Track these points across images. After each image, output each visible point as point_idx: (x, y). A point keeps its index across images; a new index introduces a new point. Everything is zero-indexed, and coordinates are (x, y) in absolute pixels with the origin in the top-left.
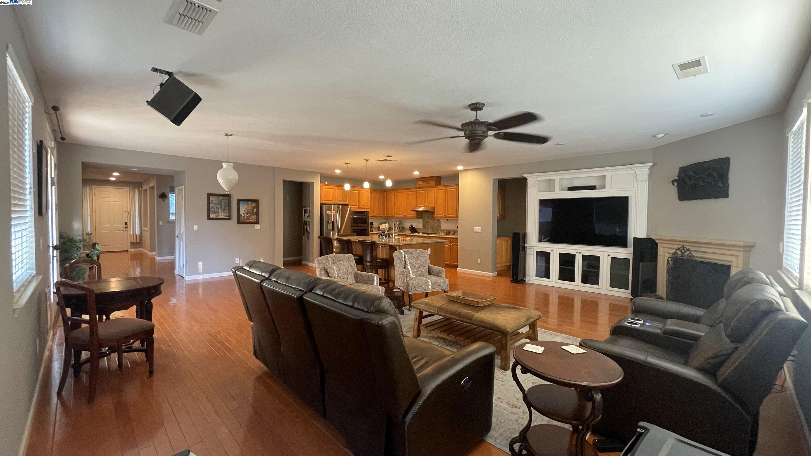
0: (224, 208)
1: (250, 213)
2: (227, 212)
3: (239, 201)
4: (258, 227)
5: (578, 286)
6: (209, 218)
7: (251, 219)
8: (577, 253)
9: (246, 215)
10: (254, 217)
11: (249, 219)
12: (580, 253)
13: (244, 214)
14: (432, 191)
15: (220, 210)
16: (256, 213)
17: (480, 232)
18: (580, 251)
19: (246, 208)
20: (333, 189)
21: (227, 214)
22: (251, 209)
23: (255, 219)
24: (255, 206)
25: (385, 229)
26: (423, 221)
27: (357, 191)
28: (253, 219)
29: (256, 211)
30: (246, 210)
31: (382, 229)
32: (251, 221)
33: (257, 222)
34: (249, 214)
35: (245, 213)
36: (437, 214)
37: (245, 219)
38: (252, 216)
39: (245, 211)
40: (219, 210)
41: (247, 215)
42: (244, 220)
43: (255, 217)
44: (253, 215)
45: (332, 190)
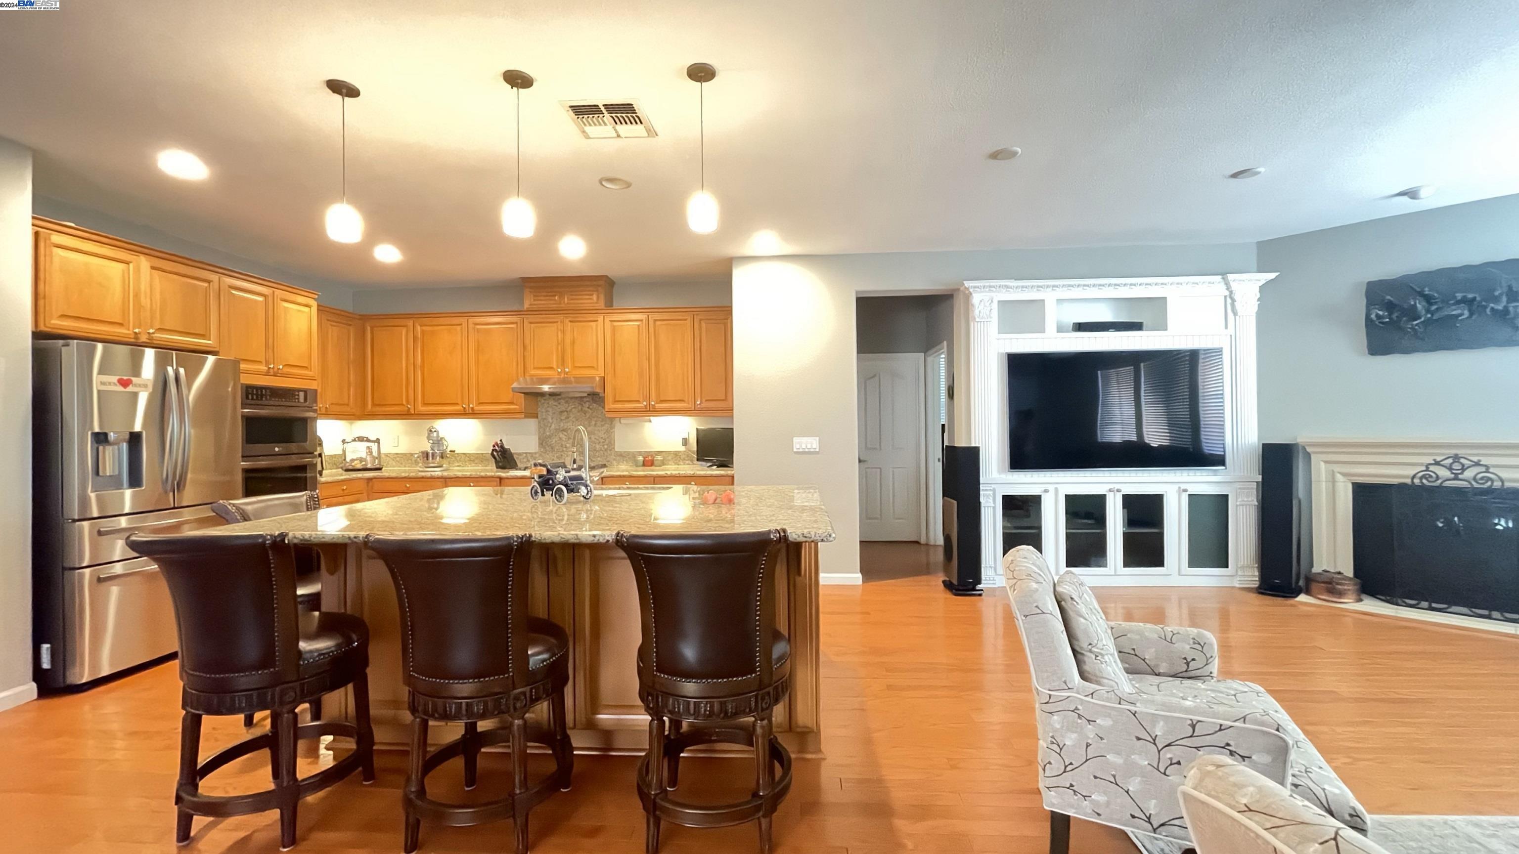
5: (1115, 575)
8: (1110, 490)
12: (1119, 491)
14: (593, 324)
17: (817, 453)
18: (1117, 486)
20: (128, 263)
25: (369, 459)
26: (542, 428)
27: (261, 299)
31: (353, 460)
36: (616, 401)
45: (121, 266)
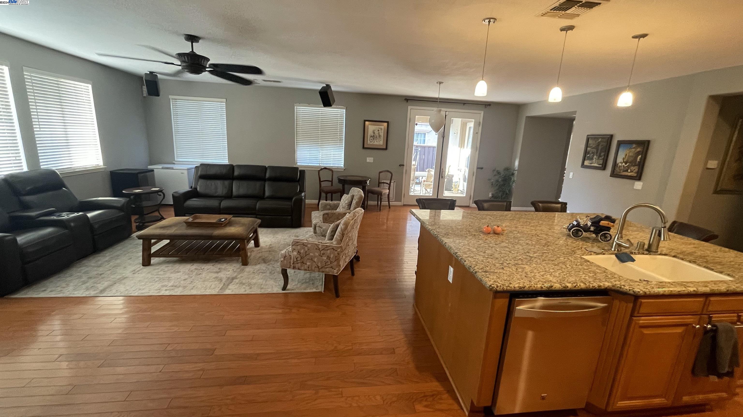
0: (600, 153)
1: (630, 163)
2: (601, 159)
3: (620, 143)
4: (638, 185)
6: (583, 166)
7: (629, 171)
9: (624, 164)
10: (634, 168)
11: (627, 171)
13: (622, 163)
15: (595, 157)
16: (639, 162)
19: (626, 155)
21: (601, 162)
22: (632, 156)
23: (635, 173)
24: (639, 151)
28: (632, 172)
29: (641, 159)
30: (626, 157)
32: (630, 174)
33: (639, 177)
34: (628, 164)
35: (624, 162)
37: (621, 170)
38: (632, 168)
39: (624, 159)
40: (593, 156)
41: (626, 164)
42: (620, 173)
43: (636, 169)
44: (634, 166)
